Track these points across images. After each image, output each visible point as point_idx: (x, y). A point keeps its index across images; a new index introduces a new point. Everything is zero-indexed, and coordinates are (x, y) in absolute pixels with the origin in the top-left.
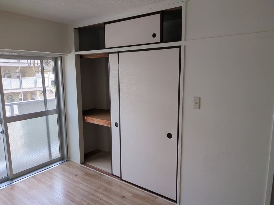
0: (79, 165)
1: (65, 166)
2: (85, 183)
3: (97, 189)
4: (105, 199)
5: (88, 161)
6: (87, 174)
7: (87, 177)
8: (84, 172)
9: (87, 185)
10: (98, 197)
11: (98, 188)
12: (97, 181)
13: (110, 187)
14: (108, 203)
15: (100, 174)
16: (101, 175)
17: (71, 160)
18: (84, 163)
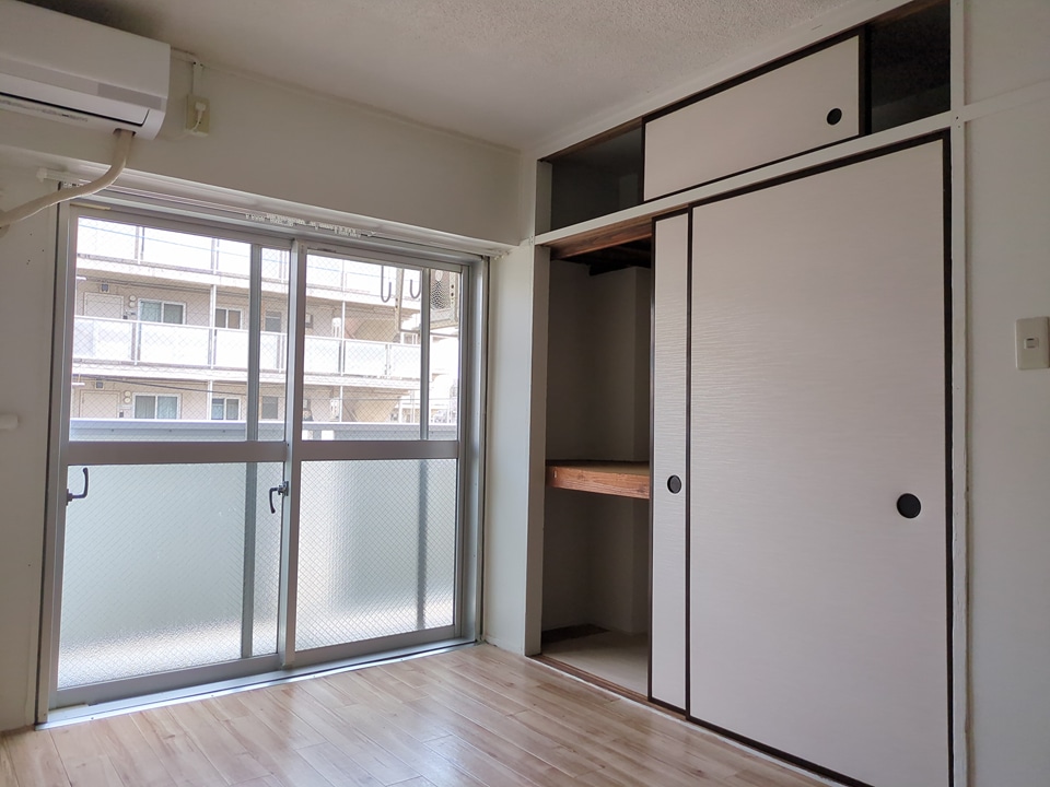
0: (522, 660)
1: (469, 655)
2: (541, 712)
3: (587, 735)
4: (621, 766)
5: (557, 651)
6: (549, 686)
7: (548, 696)
8: (539, 681)
9: (549, 716)
10: (592, 759)
11: (595, 733)
12: (589, 712)
13: (641, 735)
14: (631, 780)
15: (600, 693)
16: (605, 696)
17: (490, 640)
18: (541, 654)
